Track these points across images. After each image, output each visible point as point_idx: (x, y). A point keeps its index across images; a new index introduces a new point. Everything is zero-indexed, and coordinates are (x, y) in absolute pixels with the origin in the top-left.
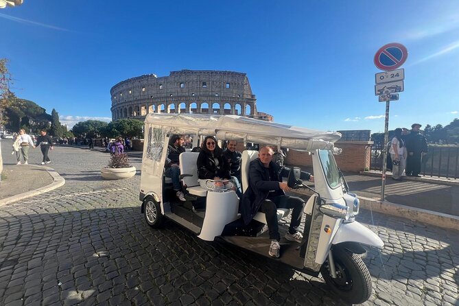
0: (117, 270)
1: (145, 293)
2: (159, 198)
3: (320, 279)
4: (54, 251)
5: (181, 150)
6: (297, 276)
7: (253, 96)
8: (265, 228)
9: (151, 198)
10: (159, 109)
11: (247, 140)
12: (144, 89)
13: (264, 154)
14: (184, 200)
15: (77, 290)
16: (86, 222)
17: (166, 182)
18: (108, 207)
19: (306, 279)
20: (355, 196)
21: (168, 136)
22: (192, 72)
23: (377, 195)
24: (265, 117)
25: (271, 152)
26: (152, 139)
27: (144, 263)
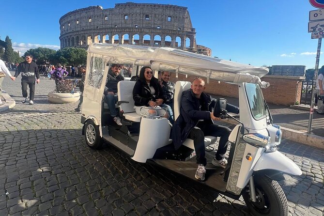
0: (58, 184)
1: (82, 205)
2: (98, 122)
3: (241, 201)
4: (3, 165)
5: (120, 78)
6: (220, 198)
7: (193, 30)
8: (194, 154)
9: (90, 121)
10: (104, 40)
11: (179, 72)
12: (90, 20)
13: (196, 85)
14: (121, 124)
15: (21, 199)
16: (33, 141)
17: (105, 108)
18: (53, 127)
19: (228, 201)
20: (279, 128)
21: (108, 65)
22: (136, 5)
23: (304, 128)
24: (203, 50)
25: (203, 83)
26: (93, 68)
27: (82, 179)
